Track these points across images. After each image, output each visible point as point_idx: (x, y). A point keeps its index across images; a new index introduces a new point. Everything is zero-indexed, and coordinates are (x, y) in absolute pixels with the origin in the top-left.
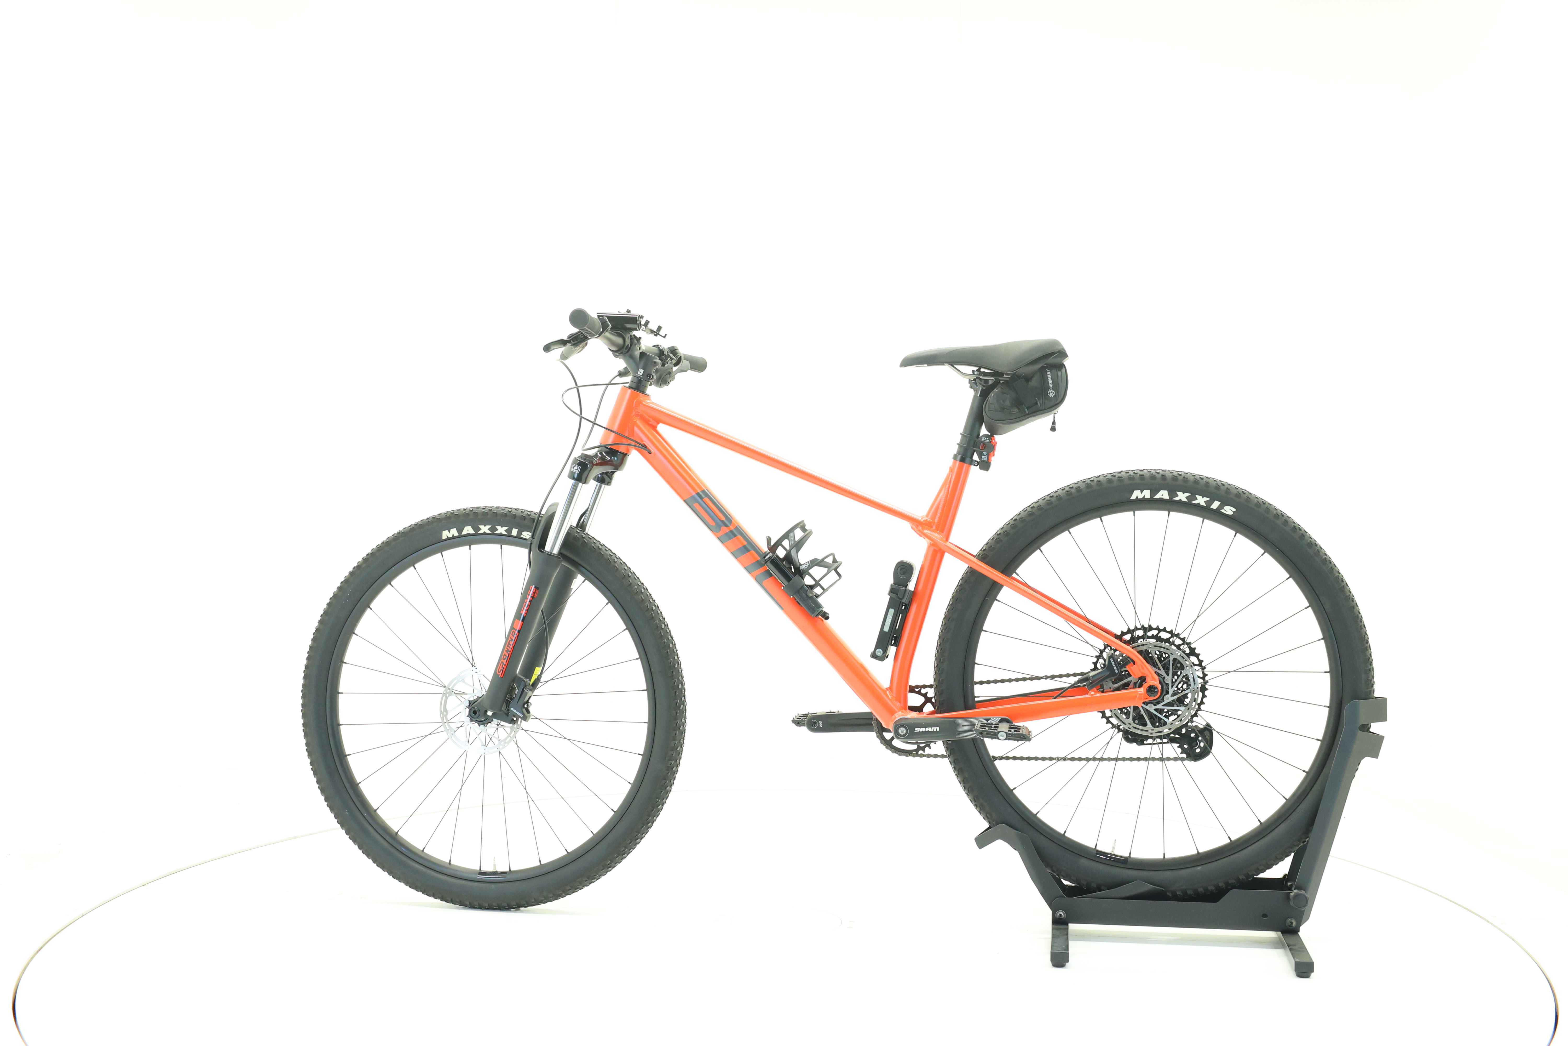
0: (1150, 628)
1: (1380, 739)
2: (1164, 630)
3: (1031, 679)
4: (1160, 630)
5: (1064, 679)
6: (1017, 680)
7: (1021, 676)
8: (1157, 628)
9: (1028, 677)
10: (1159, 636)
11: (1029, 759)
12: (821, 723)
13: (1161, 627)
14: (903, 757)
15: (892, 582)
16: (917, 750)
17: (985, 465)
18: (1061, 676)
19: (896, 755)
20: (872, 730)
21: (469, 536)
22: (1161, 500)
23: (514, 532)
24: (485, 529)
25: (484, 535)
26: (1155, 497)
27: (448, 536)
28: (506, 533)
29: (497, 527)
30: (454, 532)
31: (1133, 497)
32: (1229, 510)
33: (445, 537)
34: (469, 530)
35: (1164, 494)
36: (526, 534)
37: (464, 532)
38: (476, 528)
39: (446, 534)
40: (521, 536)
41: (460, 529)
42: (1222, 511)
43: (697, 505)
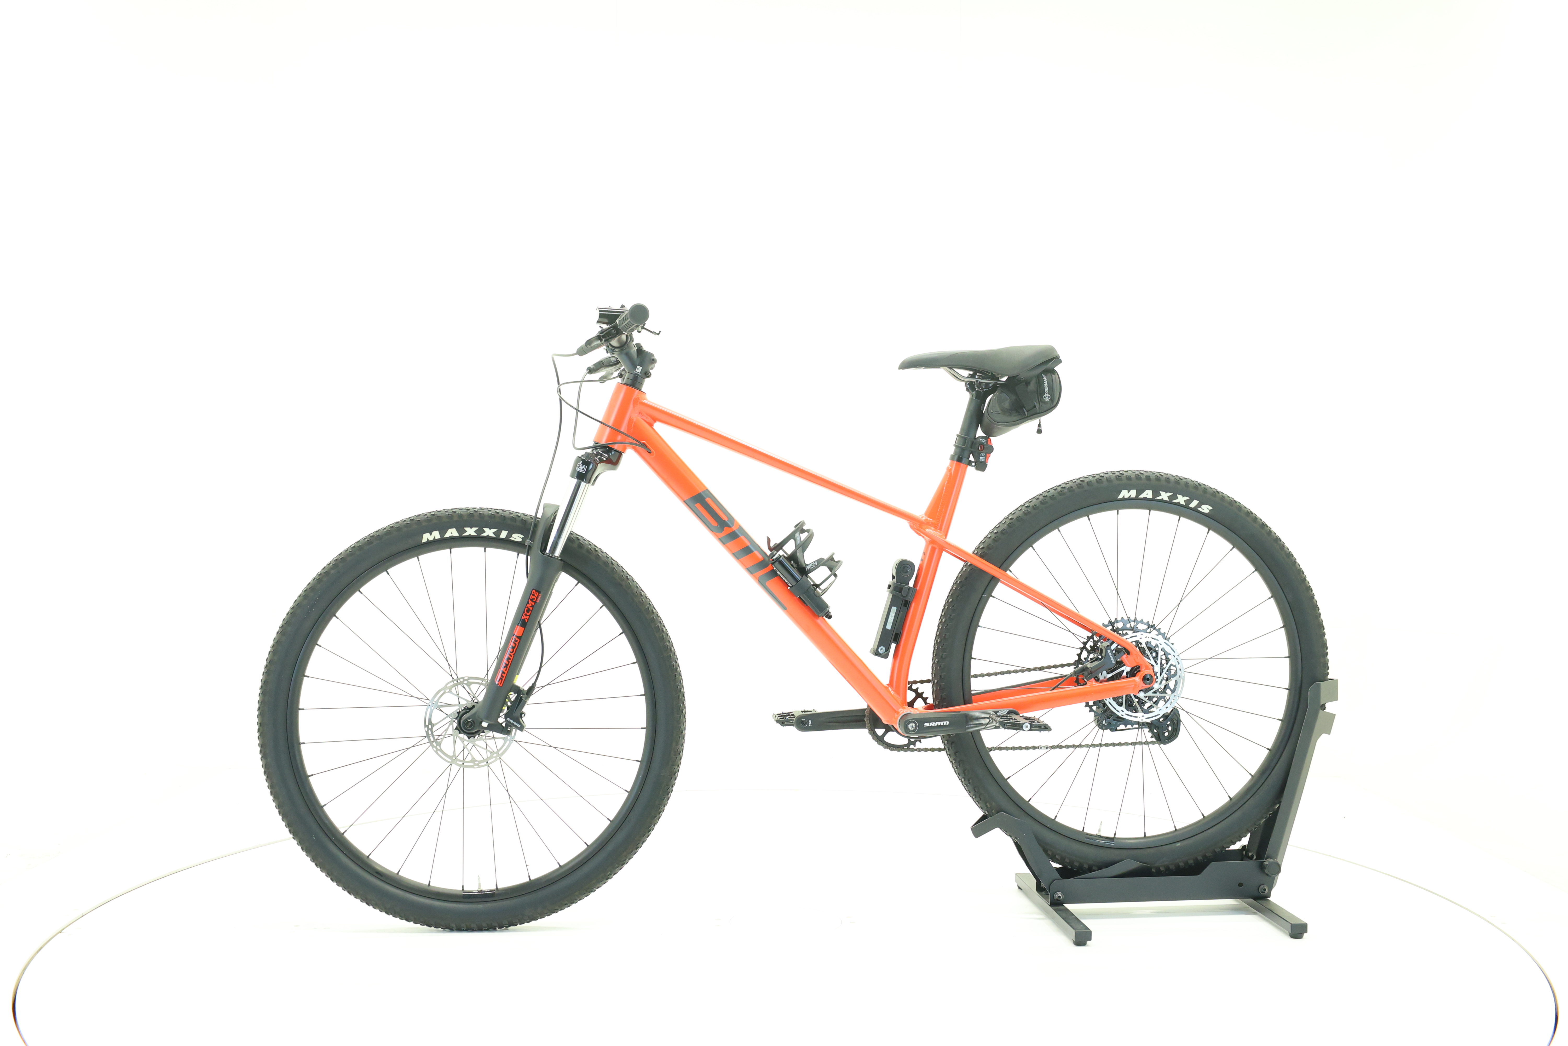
0: (1129, 620)
1: (1333, 716)
2: (1142, 621)
3: (1022, 671)
4: (1137, 622)
5: (1053, 670)
7: (1012, 669)
8: (1135, 620)
10: (1136, 627)
11: (1020, 748)
12: (810, 722)
13: (1138, 619)
14: (895, 752)
15: (893, 580)
16: (908, 745)
18: (1049, 667)
19: (888, 751)
20: (864, 727)
21: (452, 539)
22: (1145, 499)
23: (504, 534)
24: (470, 531)
25: (470, 537)
26: (1140, 497)
27: (428, 539)
28: (494, 536)
29: (485, 529)
30: (436, 535)
31: (1121, 497)
32: (1206, 509)
33: (424, 540)
34: (452, 532)
35: (1148, 494)
36: (517, 537)
37: (447, 535)
38: (461, 530)
39: (426, 537)
40: (511, 539)
41: (443, 531)
42: (1200, 509)
43: (698, 506)
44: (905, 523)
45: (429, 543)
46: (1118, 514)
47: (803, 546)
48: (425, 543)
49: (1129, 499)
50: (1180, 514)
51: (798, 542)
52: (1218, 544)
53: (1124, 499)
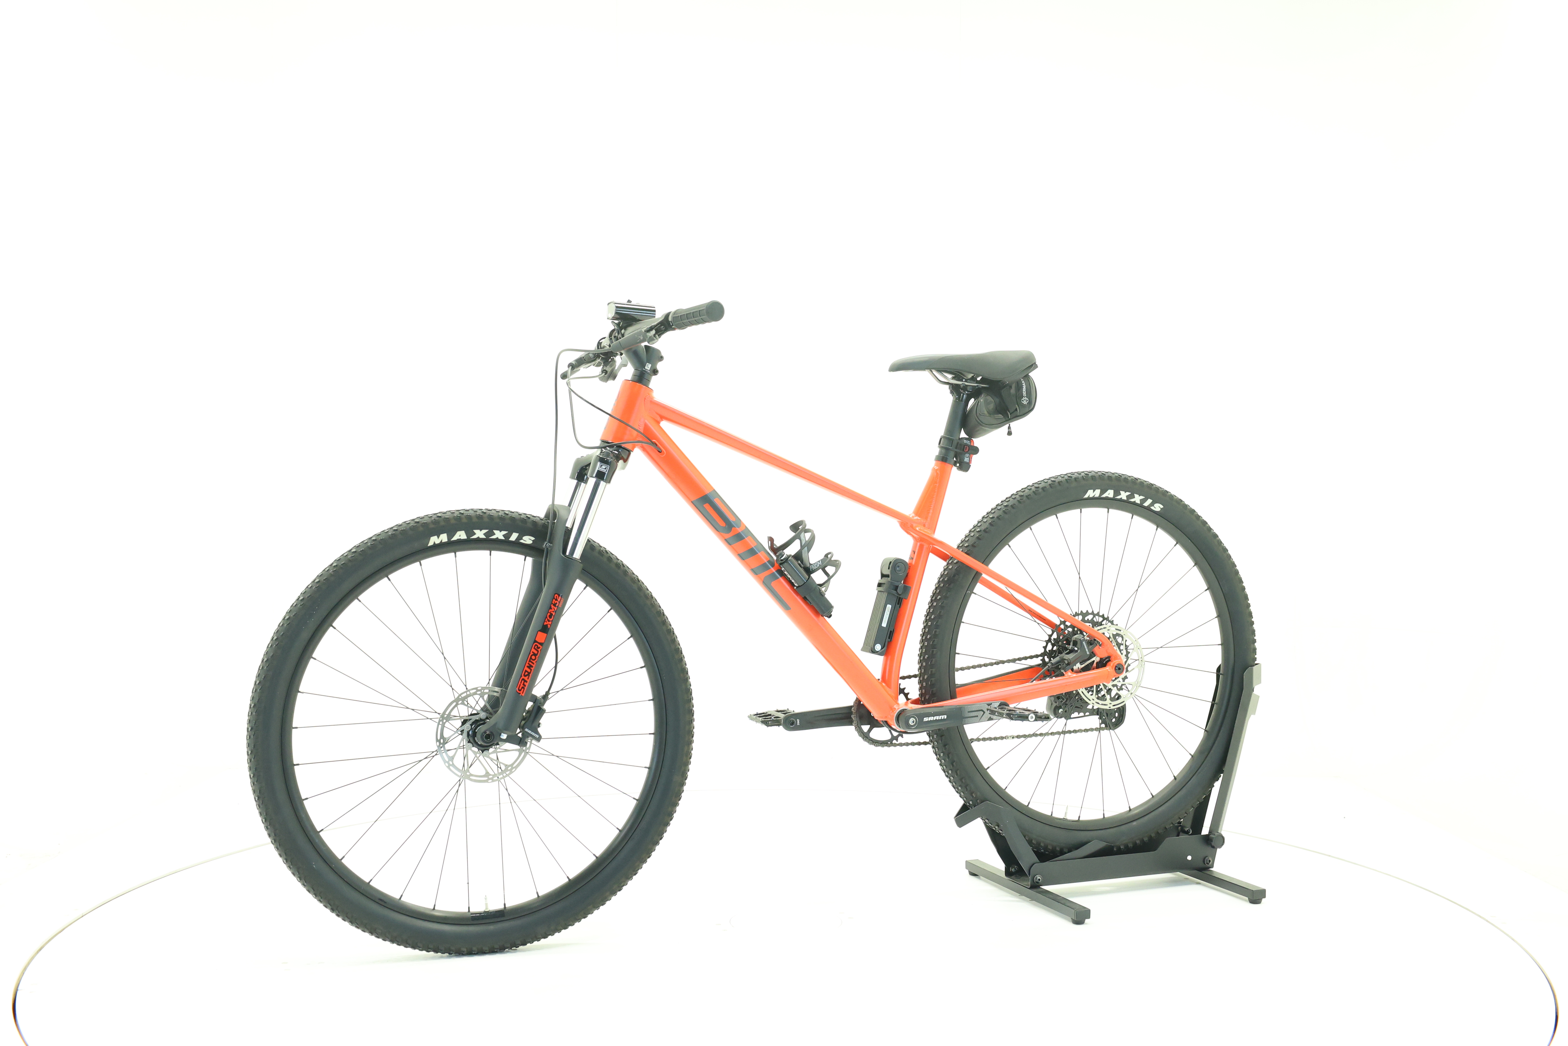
0: (1085, 614)
1: (1258, 698)
2: (1097, 614)
4: (1092, 615)
8: (1089, 613)
12: (801, 721)
13: (1092, 612)
14: (878, 748)
16: (891, 740)
20: (851, 724)
21: (459, 542)
22: (1107, 498)
23: (514, 537)
24: (480, 534)
25: (479, 540)
26: (1102, 496)
27: (434, 543)
28: (503, 538)
29: (495, 531)
30: (444, 538)
31: (1086, 496)
32: (1158, 507)
33: (431, 543)
34: (461, 535)
35: (1110, 493)
36: (528, 540)
37: (455, 538)
38: (470, 533)
39: (434, 540)
40: (521, 541)
41: (451, 533)
42: (1152, 508)
43: (707, 506)
44: (895, 523)
45: (435, 546)
46: (1081, 512)
47: (809, 545)
48: (431, 547)
49: (1094, 498)
50: (1133, 513)
51: (803, 543)
52: (1165, 540)
53: (1089, 498)
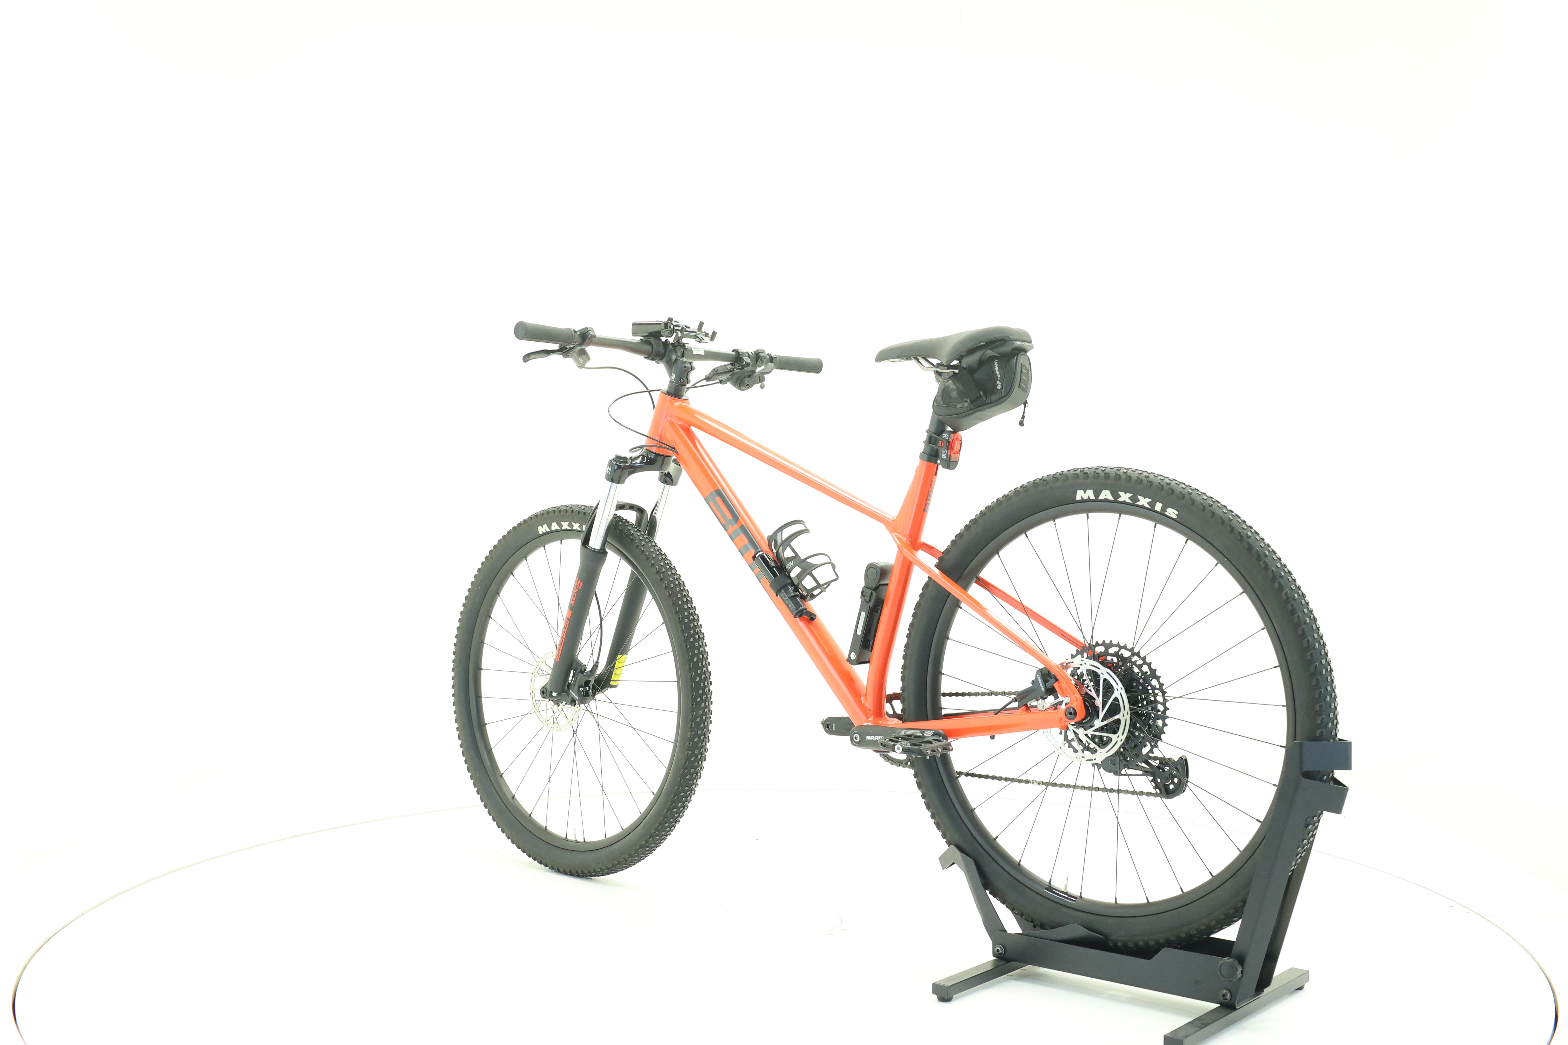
0: (1111, 645)
1: (1344, 790)
2: (1125, 647)
4: (1121, 648)
6: (977, 694)
8: (1118, 645)
9: (987, 691)
10: (1120, 653)
12: (834, 725)
13: (1122, 644)
15: (863, 585)
17: (950, 464)
23: (584, 528)
24: (565, 525)
25: (564, 531)
26: (1099, 498)
27: (542, 531)
28: (579, 529)
29: (573, 524)
30: (546, 528)
31: (1079, 498)
32: (1172, 511)
34: (555, 526)
35: (1107, 495)
37: (553, 528)
38: (559, 524)
41: (549, 525)
42: (1167, 512)
53: (1083, 501)
